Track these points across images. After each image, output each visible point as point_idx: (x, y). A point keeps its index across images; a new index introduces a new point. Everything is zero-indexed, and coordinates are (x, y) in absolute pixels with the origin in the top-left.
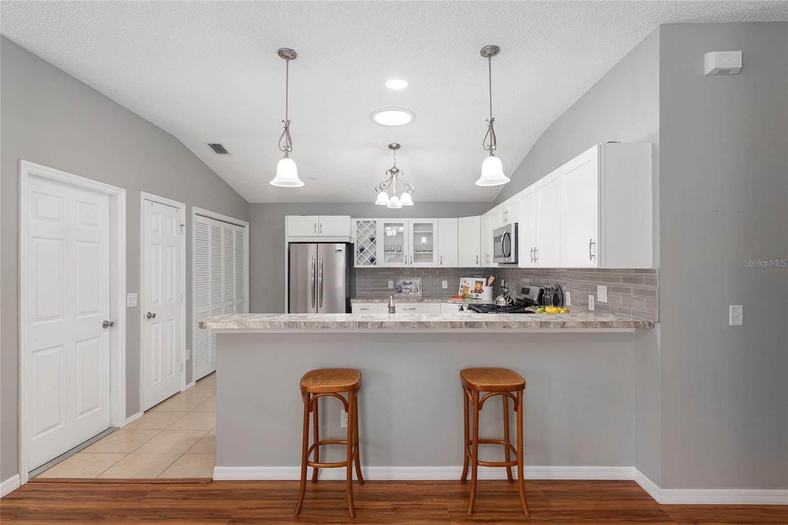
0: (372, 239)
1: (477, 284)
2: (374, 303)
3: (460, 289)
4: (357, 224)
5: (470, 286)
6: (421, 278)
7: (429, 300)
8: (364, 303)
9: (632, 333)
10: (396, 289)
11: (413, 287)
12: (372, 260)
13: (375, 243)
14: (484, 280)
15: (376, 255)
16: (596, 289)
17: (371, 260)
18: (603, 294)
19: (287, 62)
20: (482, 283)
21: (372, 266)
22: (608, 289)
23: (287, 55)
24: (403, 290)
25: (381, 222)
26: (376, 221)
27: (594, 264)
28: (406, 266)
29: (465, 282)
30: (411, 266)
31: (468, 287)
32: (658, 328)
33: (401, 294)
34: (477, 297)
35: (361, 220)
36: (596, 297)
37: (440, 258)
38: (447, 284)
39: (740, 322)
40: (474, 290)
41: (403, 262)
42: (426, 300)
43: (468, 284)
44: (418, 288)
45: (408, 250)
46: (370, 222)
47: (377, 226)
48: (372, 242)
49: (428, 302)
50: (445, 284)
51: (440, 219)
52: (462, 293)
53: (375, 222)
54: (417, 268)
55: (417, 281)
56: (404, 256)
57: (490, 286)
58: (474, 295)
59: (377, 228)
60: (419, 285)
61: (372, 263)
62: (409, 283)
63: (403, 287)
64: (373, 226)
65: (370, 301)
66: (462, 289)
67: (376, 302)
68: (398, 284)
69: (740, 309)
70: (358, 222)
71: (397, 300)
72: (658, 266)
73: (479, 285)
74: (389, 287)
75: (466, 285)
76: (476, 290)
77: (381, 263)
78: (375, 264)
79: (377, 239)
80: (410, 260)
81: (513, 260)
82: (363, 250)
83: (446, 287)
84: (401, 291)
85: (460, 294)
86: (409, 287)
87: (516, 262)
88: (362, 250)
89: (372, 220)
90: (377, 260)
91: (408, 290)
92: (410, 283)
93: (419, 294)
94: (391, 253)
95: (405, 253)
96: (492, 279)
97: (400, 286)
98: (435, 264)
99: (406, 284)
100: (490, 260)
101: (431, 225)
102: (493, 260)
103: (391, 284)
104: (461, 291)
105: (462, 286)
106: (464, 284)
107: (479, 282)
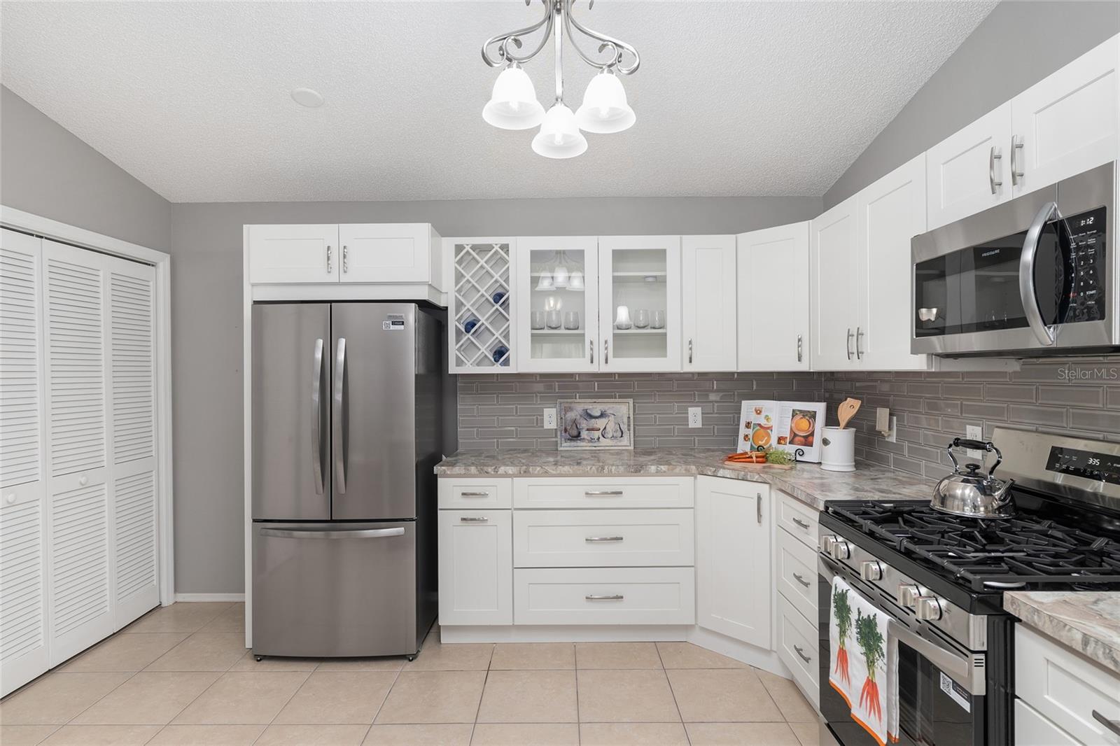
0: (498, 297)
1: (798, 417)
2: (501, 475)
3: (743, 431)
4: (457, 255)
5: (774, 423)
6: (631, 401)
7: (663, 468)
10: (566, 430)
11: (609, 424)
12: (500, 353)
13: (505, 305)
14: (820, 408)
15: (508, 341)
17: (495, 353)
20: (813, 415)
21: (498, 369)
24: (584, 434)
25: (522, 247)
26: (507, 246)
28: (593, 369)
29: (758, 412)
30: (604, 369)
31: (770, 428)
33: (579, 443)
34: (799, 458)
35: (467, 241)
37: (686, 346)
38: (700, 417)
40: (787, 434)
41: (584, 357)
42: (653, 468)
43: (767, 418)
44: (624, 428)
45: (598, 331)
46: (490, 247)
47: (511, 258)
48: (497, 302)
49: (659, 473)
50: (695, 416)
51: (687, 238)
52: (749, 444)
53: (505, 248)
54: (621, 375)
55: (622, 409)
56: (588, 342)
57: (848, 426)
58: (790, 449)
59: (511, 264)
60: (626, 420)
61: (496, 361)
62: (598, 414)
63: (584, 424)
64: (501, 257)
65: (490, 470)
66: (750, 432)
67: (506, 475)
68: (571, 415)
70: (459, 248)
71: (566, 468)
73: (804, 424)
74: (547, 426)
75: (763, 422)
76: (795, 435)
77: (523, 360)
78: (506, 363)
79: (511, 294)
80: (603, 353)
82: (474, 325)
83: (701, 426)
84: (579, 435)
85: (743, 447)
86: (600, 423)
88: (470, 326)
89: (496, 241)
90: (511, 353)
91: (597, 434)
92: (603, 415)
93: (627, 442)
94: (542, 334)
95: (590, 333)
96: (848, 409)
97: (575, 422)
98: (671, 362)
99: (591, 417)
100: (868, 345)
101: (660, 254)
102: (908, 346)
103: (550, 418)
104: (746, 437)
105: (748, 425)
106: (754, 419)
107: (804, 413)
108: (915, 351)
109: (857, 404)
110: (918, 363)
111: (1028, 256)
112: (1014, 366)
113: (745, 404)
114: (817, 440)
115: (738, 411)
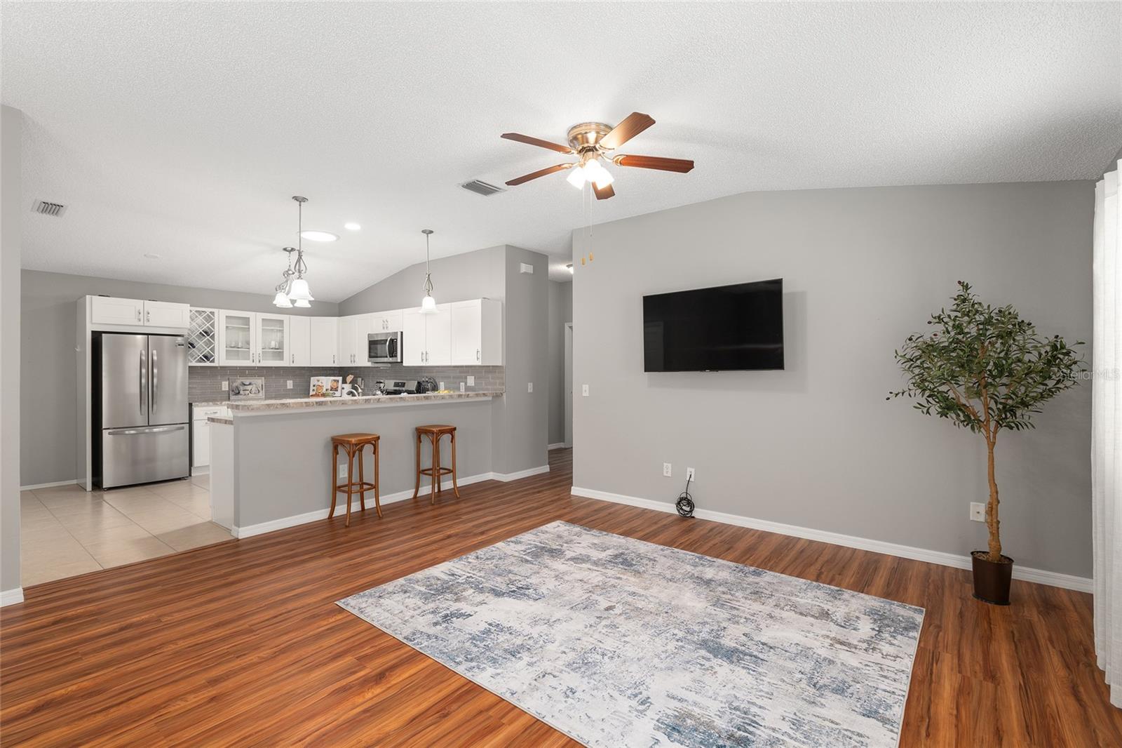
0: (209, 333)
1: (333, 382)
2: (222, 405)
3: (312, 388)
5: (324, 384)
6: (263, 378)
8: (211, 406)
9: (490, 401)
10: (233, 391)
11: (253, 388)
12: (209, 358)
13: (213, 337)
14: (340, 379)
15: (214, 352)
16: (466, 378)
17: (207, 358)
18: (471, 381)
19: (300, 205)
20: (338, 381)
21: (208, 364)
22: (475, 378)
23: (300, 200)
24: (241, 392)
25: (220, 314)
27: (479, 363)
28: (253, 365)
29: (318, 381)
30: (258, 365)
31: (322, 386)
32: (504, 395)
33: (239, 396)
35: (195, 309)
36: (466, 384)
37: (291, 358)
38: (292, 385)
39: (531, 391)
40: (329, 388)
41: (249, 359)
43: (321, 382)
44: (260, 389)
45: (256, 348)
46: (206, 312)
47: (216, 318)
48: (208, 336)
50: (290, 384)
52: (314, 392)
53: (213, 313)
55: (260, 382)
56: (251, 354)
57: (349, 383)
59: (215, 320)
60: (261, 386)
61: (208, 361)
62: (248, 383)
63: (241, 388)
64: (210, 317)
66: (315, 388)
68: (235, 384)
69: (532, 384)
72: (504, 364)
73: (335, 384)
74: (224, 389)
75: (320, 384)
76: (332, 388)
77: (221, 360)
78: (211, 362)
79: (215, 333)
80: (258, 358)
81: (399, 360)
82: (195, 345)
83: (292, 387)
84: (239, 392)
86: (249, 388)
87: (402, 362)
89: (208, 310)
90: (214, 358)
91: (247, 392)
92: (250, 384)
93: (261, 395)
94: (233, 350)
95: (252, 350)
96: (350, 378)
97: (237, 387)
98: (285, 363)
99: (245, 385)
100: (357, 359)
101: (281, 322)
102: (367, 360)
103: (225, 386)
104: (313, 390)
105: (314, 386)
106: (316, 383)
107: (335, 381)
108: (369, 361)
109: (353, 376)
110: (369, 364)
111: (388, 343)
112: (389, 365)
113: (312, 378)
114: (339, 389)
115: (309, 382)
